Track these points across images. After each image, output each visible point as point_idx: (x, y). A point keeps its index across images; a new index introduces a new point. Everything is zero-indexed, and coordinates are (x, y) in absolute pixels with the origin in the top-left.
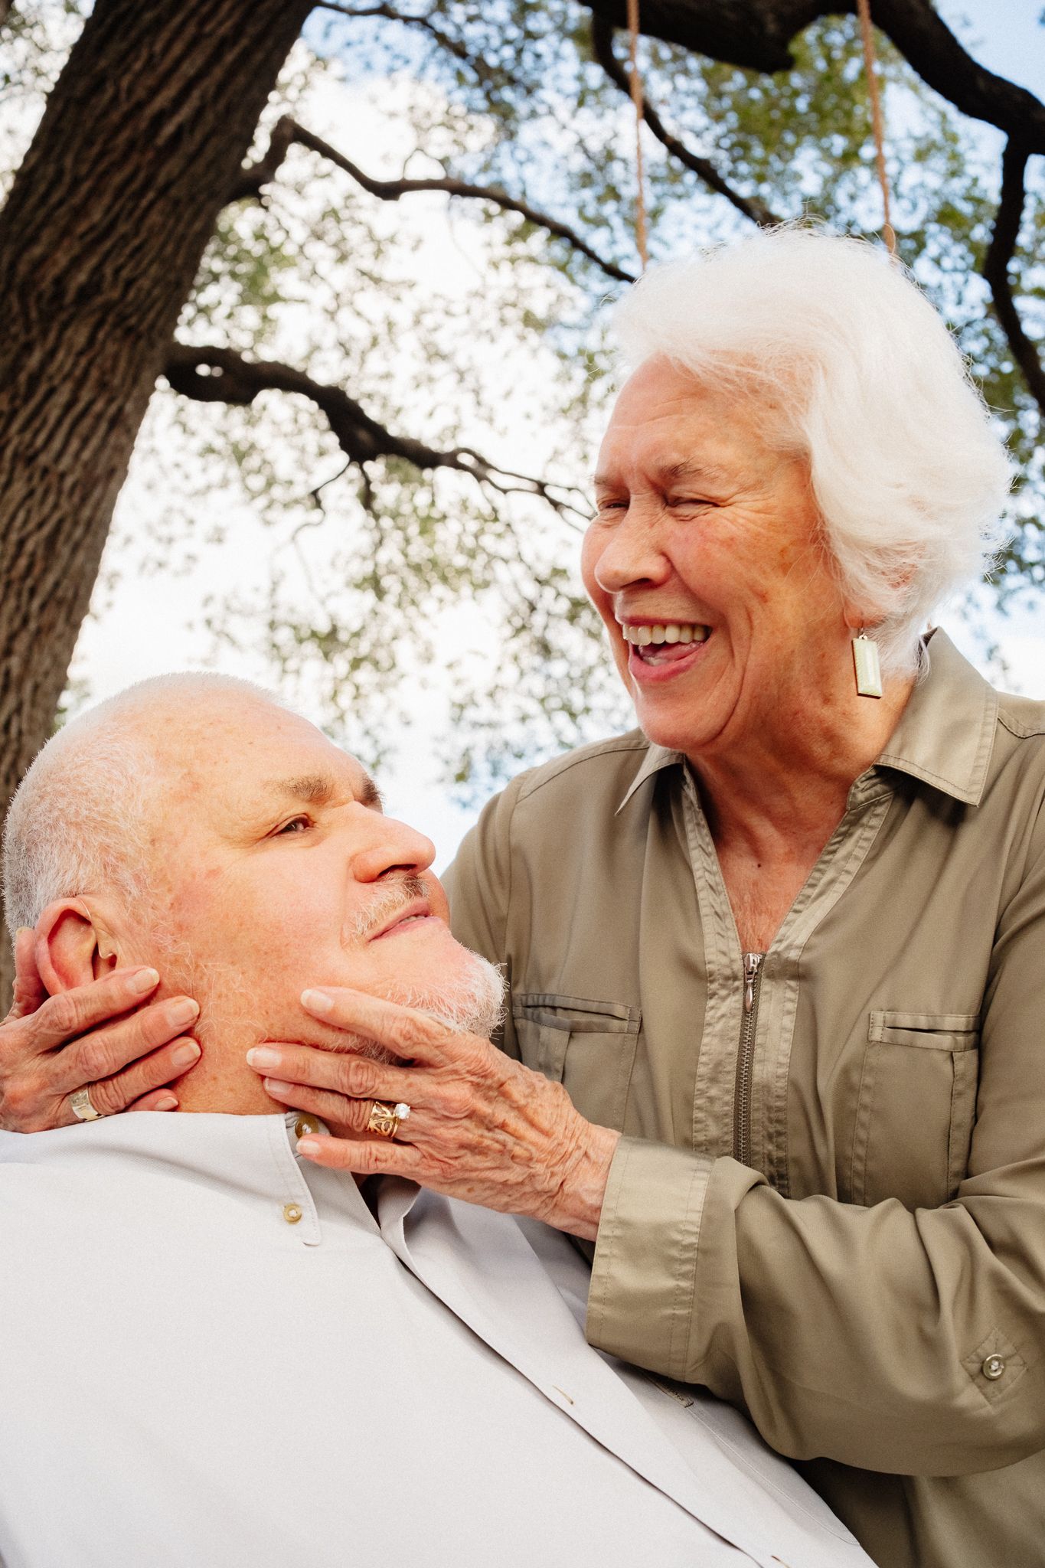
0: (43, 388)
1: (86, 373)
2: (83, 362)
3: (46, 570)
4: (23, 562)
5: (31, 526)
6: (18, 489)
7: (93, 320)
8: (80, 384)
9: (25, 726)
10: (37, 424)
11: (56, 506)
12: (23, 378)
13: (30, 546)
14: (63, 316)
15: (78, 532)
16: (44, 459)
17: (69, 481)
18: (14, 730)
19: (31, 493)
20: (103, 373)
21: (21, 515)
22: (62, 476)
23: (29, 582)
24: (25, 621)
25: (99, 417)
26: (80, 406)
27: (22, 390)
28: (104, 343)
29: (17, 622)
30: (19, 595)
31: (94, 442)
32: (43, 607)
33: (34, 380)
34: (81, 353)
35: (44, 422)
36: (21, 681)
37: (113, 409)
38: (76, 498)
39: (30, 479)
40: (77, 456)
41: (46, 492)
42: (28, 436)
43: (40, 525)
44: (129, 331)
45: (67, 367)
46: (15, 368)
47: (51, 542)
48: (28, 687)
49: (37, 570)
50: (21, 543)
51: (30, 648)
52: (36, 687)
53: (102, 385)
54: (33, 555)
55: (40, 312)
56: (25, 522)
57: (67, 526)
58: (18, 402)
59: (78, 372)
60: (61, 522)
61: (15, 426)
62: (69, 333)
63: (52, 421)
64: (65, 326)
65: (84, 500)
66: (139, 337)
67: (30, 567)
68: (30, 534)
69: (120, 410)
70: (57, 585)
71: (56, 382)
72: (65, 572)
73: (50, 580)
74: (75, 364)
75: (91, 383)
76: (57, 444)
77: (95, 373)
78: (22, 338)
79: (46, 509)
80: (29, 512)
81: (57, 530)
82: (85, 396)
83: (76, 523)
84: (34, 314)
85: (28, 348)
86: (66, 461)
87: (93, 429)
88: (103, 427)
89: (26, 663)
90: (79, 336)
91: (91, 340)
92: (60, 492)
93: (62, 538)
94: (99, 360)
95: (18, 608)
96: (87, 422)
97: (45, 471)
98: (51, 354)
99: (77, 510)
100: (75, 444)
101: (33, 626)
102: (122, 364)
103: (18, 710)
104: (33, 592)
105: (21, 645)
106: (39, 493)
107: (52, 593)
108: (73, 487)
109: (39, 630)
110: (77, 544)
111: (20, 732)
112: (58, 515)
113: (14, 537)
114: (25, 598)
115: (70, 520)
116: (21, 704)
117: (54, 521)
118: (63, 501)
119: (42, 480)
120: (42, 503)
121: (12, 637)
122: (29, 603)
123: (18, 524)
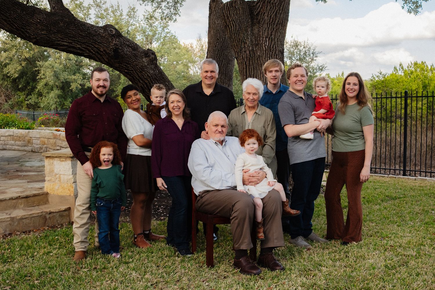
3: (276, 20)
4: (271, 20)
5: (272, 13)
11: (276, 8)
13: (272, 17)
17: (277, 4)
18: (274, 47)
19: (271, 7)
21: (270, 12)
22: (276, 3)
24: (274, 29)
29: (272, 30)
32: (276, 25)
36: (275, 38)
39: (270, 5)
41: (273, 7)
47: (276, 14)
48: (276, 39)
49: (274, 21)
50: (271, 16)
52: (277, 39)
56: (271, 12)
57: (278, 12)
60: (277, 11)
65: (280, 6)
67: (273, 20)
70: (278, 21)
72: (279, 19)
73: (277, 21)
79: (274, 10)
80: (271, 11)
83: (280, 10)
89: (275, 36)
95: (272, 27)
97: (273, 3)
99: (280, 8)
101: (275, 29)
104: (274, 24)
105: (273, 33)
106: (272, 7)
107: (277, 23)
108: (278, 4)
109: (277, 30)
110: (281, 13)
111: (275, 47)
112: (276, 10)
113: (269, 16)
114: (273, 25)
115: (278, 10)
116: (275, 43)
117: (276, 11)
118: (277, 7)
119: (272, 5)
120: (273, 9)
121: (272, 32)
122: (274, 26)
123: (269, 14)
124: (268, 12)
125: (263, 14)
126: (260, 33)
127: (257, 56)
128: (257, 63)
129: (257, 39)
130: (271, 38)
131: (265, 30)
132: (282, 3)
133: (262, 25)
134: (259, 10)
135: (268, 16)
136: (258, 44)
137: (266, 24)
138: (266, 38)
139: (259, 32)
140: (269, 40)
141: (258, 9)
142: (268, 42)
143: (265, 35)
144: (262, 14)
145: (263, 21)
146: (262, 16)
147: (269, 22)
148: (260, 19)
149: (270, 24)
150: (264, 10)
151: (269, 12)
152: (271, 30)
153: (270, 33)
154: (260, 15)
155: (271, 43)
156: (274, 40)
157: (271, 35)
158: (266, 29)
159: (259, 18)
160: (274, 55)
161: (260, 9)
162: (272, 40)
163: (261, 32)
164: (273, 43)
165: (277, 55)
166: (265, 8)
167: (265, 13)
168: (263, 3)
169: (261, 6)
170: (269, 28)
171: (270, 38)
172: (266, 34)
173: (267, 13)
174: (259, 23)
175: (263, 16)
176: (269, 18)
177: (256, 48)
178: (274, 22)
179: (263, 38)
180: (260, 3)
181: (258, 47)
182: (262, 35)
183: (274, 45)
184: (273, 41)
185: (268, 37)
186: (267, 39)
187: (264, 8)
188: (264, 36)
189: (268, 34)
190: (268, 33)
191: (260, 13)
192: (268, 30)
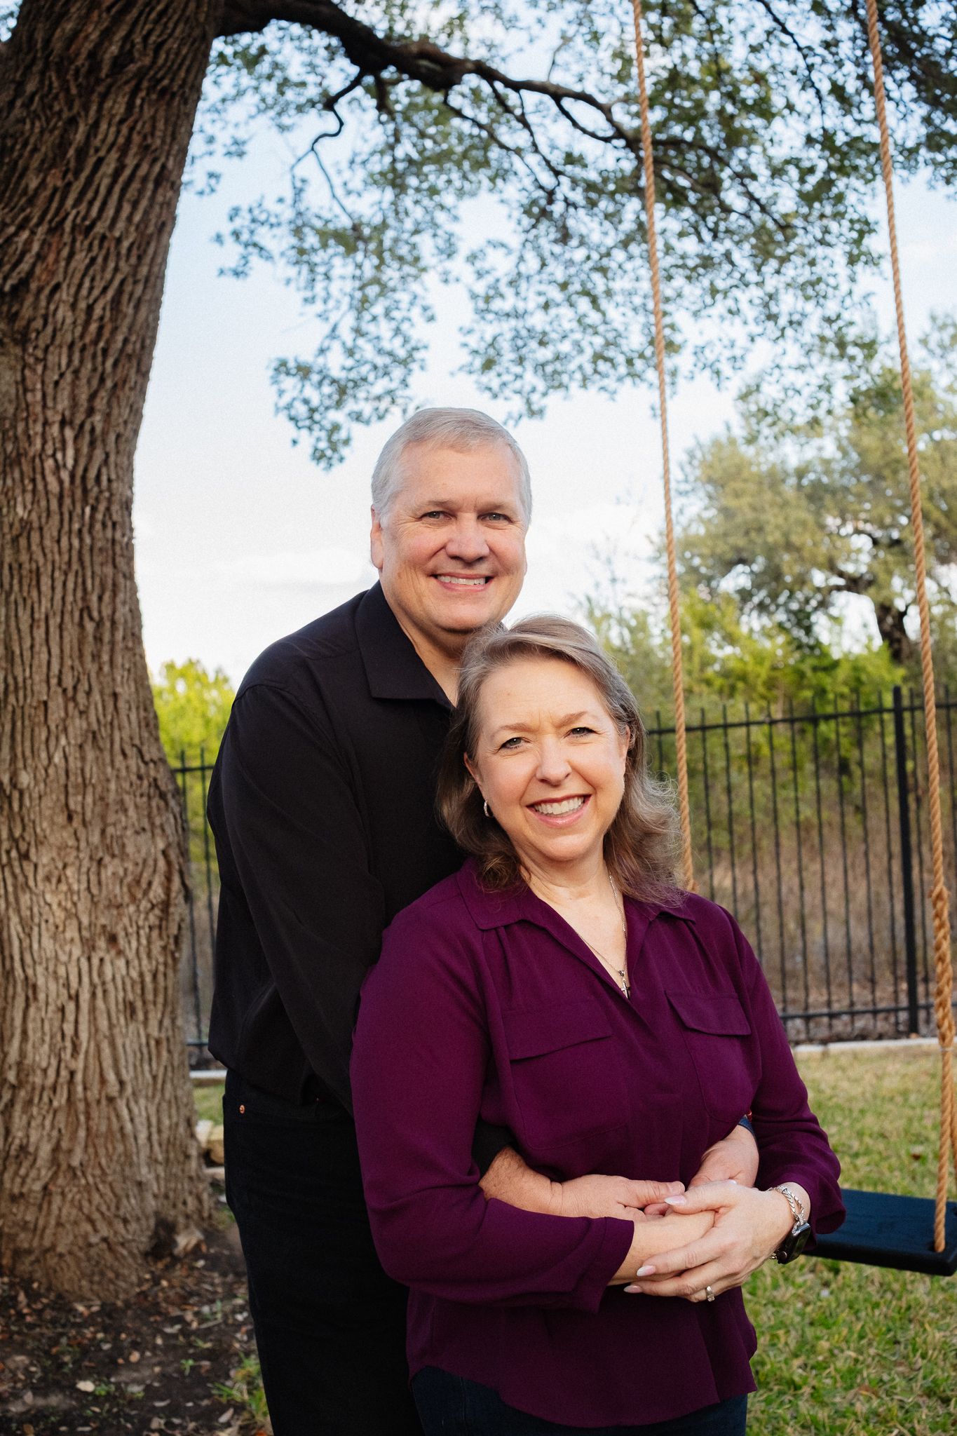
0: (91, 161)
1: (129, 140)
2: (125, 130)
3: (115, 330)
4: (93, 327)
5: (96, 292)
6: (81, 259)
7: (127, 89)
8: (124, 151)
9: (113, 476)
10: (90, 195)
11: (116, 269)
12: (71, 152)
13: (98, 311)
14: (101, 89)
15: (139, 289)
16: (100, 228)
17: (126, 244)
18: (104, 479)
19: (93, 260)
20: (145, 138)
21: (87, 284)
22: (119, 241)
23: (101, 344)
24: (102, 380)
25: (145, 180)
26: (127, 172)
27: (72, 165)
28: (141, 106)
29: (95, 383)
30: (94, 356)
31: (144, 203)
32: (115, 365)
33: (82, 154)
34: (122, 122)
35: (97, 192)
36: (105, 433)
37: (157, 168)
38: (133, 260)
39: (90, 248)
40: (129, 219)
41: (106, 259)
42: (83, 207)
43: (105, 290)
44: (163, 92)
45: (110, 138)
46: (63, 145)
47: (116, 302)
48: (112, 437)
50: (90, 309)
51: (109, 404)
52: (118, 436)
53: (145, 149)
54: (102, 318)
55: (79, 86)
56: (91, 289)
57: (128, 288)
58: (70, 176)
59: (121, 140)
60: (122, 282)
61: (70, 202)
62: (108, 104)
63: (103, 190)
64: (104, 97)
65: (140, 258)
66: (173, 95)
67: (101, 329)
68: (96, 301)
69: (164, 167)
70: (126, 341)
71: (102, 153)
72: (130, 329)
73: (120, 338)
74: (118, 132)
75: (134, 149)
76: (110, 212)
77: (136, 139)
78: (66, 115)
79: (108, 276)
80: (93, 280)
81: (120, 291)
82: (131, 161)
83: (136, 282)
84: (74, 91)
85: (73, 122)
86: (121, 225)
87: (141, 192)
88: (150, 186)
89: (108, 416)
90: (117, 105)
91: (130, 106)
92: (118, 254)
93: (125, 297)
94: (139, 127)
95: (94, 370)
96: (136, 185)
97: (103, 238)
98: (96, 125)
99: (136, 269)
100: (127, 208)
101: (109, 384)
102: (161, 125)
103: (106, 462)
104: (105, 352)
105: (100, 404)
106: (100, 260)
107: (122, 350)
108: (130, 249)
109: (115, 386)
110: (139, 301)
111: (110, 481)
112: (119, 277)
113: (82, 305)
114: (99, 359)
115: (130, 280)
116: (107, 455)
117: (116, 283)
118: (122, 264)
119: (101, 247)
120: (104, 269)
121: (92, 397)
122: (104, 363)
123: (84, 292)
124: (76, 281)
125: (47, 291)
126: (29, 396)
127: (11, 526)
128: (15, 566)
129: (14, 427)
130: (87, 427)
131: (57, 383)
132: (148, 243)
133: (40, 354)
134: (25, 266)
135: (73, 306)
136: (19, 455)
137: (65, 350)
138: (63, 423)
139: (26, 390)
140: (76, 438)
141: (19, 261)
142: (70, 452)
143: (60, 407)
144: (40, 290)
145: (50, 329)
146: (43, 303)
147: (82, 336)
148: (30, 321)
149: (83, 349)
150: (53, 273)
151: (80, 286)
152: (89, 382)
153: (83, 397)
154: (30, 300)
155: (90, 457)
156: (104, 442)
157: (91, 411)
158: (62, 375)
159: (26, 312)
160: (104, 525)
161: (34, 265)
162: (92, 444)
163: (33, 390)
164: (99, 455)
165: (114, 524)
166: (57, 261)
167: (57, 287)
168: (51, 231)
169: (36, 247)
170: (76, 372)
171: (82, 426)
172: (63, 403)
173: (73, 290)
174: (23, 339)
175: (48, 303)
176: (82, 317)
177: (9, 482)
178: (108, 342)
179: (46, 423)
180: (33, 233)
181: (17, 475)
182: (38, 409)
183: (104, 470)
184: (99, 443)
185: (71, 423)
186: (69, 434)
187: (51, 258)
188: (49, 413)
189: (74, 404)
190: (74, 398)
191: (34, 286)
192: (74, 385)
